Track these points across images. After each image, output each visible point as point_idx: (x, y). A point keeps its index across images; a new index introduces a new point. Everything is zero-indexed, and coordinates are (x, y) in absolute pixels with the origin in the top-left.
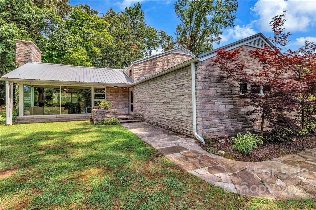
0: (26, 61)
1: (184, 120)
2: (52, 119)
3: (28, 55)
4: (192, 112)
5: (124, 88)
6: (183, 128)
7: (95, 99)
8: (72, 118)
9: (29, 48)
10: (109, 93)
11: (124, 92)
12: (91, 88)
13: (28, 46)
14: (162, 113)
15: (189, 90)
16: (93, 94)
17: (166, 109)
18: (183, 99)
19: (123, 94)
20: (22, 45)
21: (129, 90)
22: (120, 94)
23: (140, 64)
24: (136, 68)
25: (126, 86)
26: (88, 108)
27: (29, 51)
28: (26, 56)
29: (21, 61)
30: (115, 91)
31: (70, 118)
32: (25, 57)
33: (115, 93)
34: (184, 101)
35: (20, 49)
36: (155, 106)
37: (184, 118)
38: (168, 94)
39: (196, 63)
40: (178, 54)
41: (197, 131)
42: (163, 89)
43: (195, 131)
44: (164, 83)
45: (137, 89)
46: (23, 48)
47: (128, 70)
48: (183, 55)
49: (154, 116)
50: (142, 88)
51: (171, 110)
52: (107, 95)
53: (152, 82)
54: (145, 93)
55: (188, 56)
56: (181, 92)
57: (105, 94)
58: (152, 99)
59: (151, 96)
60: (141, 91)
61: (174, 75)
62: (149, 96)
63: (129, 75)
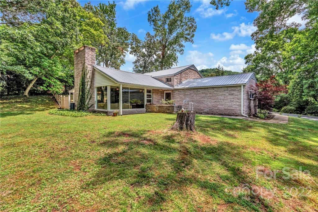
3: (94, 60)
4: (241, 105)
5: (162, 90)
6: (233, 113)
7: (147, 98)
10: (155, 94)
12: (144, 89)
13: (94, 52)
14: (213, 107)
15: (238, 96)
16: (146, 94)
17: (217, 105)
18: (234, 100)
19: (161, 94)
20: (90, 51)
21: (164, 92)
23: (177, 75)
24: (175, 78)
27: (94, 56)
29: (89, 64)
32: (91, 60)
35: (88, 54)
36: (206, 103)
37: (234, 108)
38: (220, 97)
39: (244, 86)
40: (192, 69)
41: (243, 113)
42: (214, 95)
43: (242, 113)
44: (216, 92)
45: (180, 92)
46: (90, 53)
47: (163, 78)
48: (194, 70)
49: (204, 108)
50: (188, 92)
51: (222, 105)
52: (153, 95)
53: (202, 90)
54: (193, 95)
55: (196, 71)
56: (232, 97)
57: (151, 94)
58: (202, 99)
59: (200, 98)
60: (186, 93)
61: (226, 89)
62: (197, 98)
63: (165, 81)
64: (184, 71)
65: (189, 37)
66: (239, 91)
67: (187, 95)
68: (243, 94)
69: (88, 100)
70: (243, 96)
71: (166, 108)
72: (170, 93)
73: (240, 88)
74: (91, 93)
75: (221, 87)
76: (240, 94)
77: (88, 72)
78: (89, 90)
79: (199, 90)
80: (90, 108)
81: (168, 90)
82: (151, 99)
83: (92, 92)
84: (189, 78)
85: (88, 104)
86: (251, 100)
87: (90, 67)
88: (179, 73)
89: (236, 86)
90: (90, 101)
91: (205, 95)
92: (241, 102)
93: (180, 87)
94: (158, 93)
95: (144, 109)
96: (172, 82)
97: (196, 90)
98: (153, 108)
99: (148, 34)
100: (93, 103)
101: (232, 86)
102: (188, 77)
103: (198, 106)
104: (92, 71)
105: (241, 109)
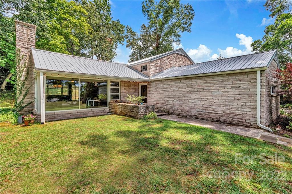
0: (29, 47)
1: (242, 114)
2: (74, 114)
3: (32, 41)
4: (256, 108)
5: (135, 82)
6: (240, 120)
7: (111, 93)
8: (92, 112)
9: (32, 32)
10: (123, 87)
11: (135, 86)
12: (106, 82)
13: (31, 30)
14: (204, 108)
15: (249, 91)
16: (109, 88)
17: (211, 105)
18: (240, 97)
19: (134, 88)
20: (24, 28)
21: (139, 84)
22: (132, 88)
23: (154, 61)
24: (152, 64)
25: (137, 81)
26: (90, 101)
27: (32, 36)
28: (29, 42)
29: (23, 47)
30: (128, 85)
31: (90, 112)
32: (27, 42)
33: (128, 87)
34: (241, 99)
35: (21, 33)
36: (193, 101)
37: (241, 113)
38: (215, 92)
39: (261, 71)
40: (179, 54)
41: (261, 122)
42: (206, 88)
43: (258, 123)
44: (209, 83)
45: (157, 85)
46: (25, 32)
47: (138, 66)
48: (182, 55)
49: (190, 110)
50: (168, 84)
51: (220, 105)
52: (121, 89)
53: (187, 80)
54: (174, 89)
55: (185, 56)
56: (237, 92)
57: (119, 87)
58: (187, 95)
59: (184, 93)
60: (165, 86)
61: (227, 78)
62: (180, 92)
63: (140, 70)
64: (167, 56)
65: (185, 26)
66: (252, 81)
67: (166, 88)
68: (260, 86)
69: (21, 97)
70: (260, 90)
71: (129, 109)
72: (146, 86)
73: (253, 75)
74: (28, 88)
75: (218, 75)
76: (255, 87)
77: (22, 58)
78: (24, 82)
79: (183, 81)
80: (25, 107)
81: (144, 82)
82: (119, 94)
83: (30, 86)
84: (175, 66)
85: (22, 102)
86: (272, 96)
87: (26, 50)
88: (159, 59)
89: (245, 72)
90: (26, 97)
91: (191, 89)
92: (255, 102)
93: (158, 77)
94: (128, 86)
95: (107, 109)
96: (148, 71)
97: (179, 81)
98: (115, 107)
99: (143, 26)
100: (31, 101)
101: (237, 73)
102: (173, 64)
103: (182, 106)
104: (28, 57)
105: (256, 115)
